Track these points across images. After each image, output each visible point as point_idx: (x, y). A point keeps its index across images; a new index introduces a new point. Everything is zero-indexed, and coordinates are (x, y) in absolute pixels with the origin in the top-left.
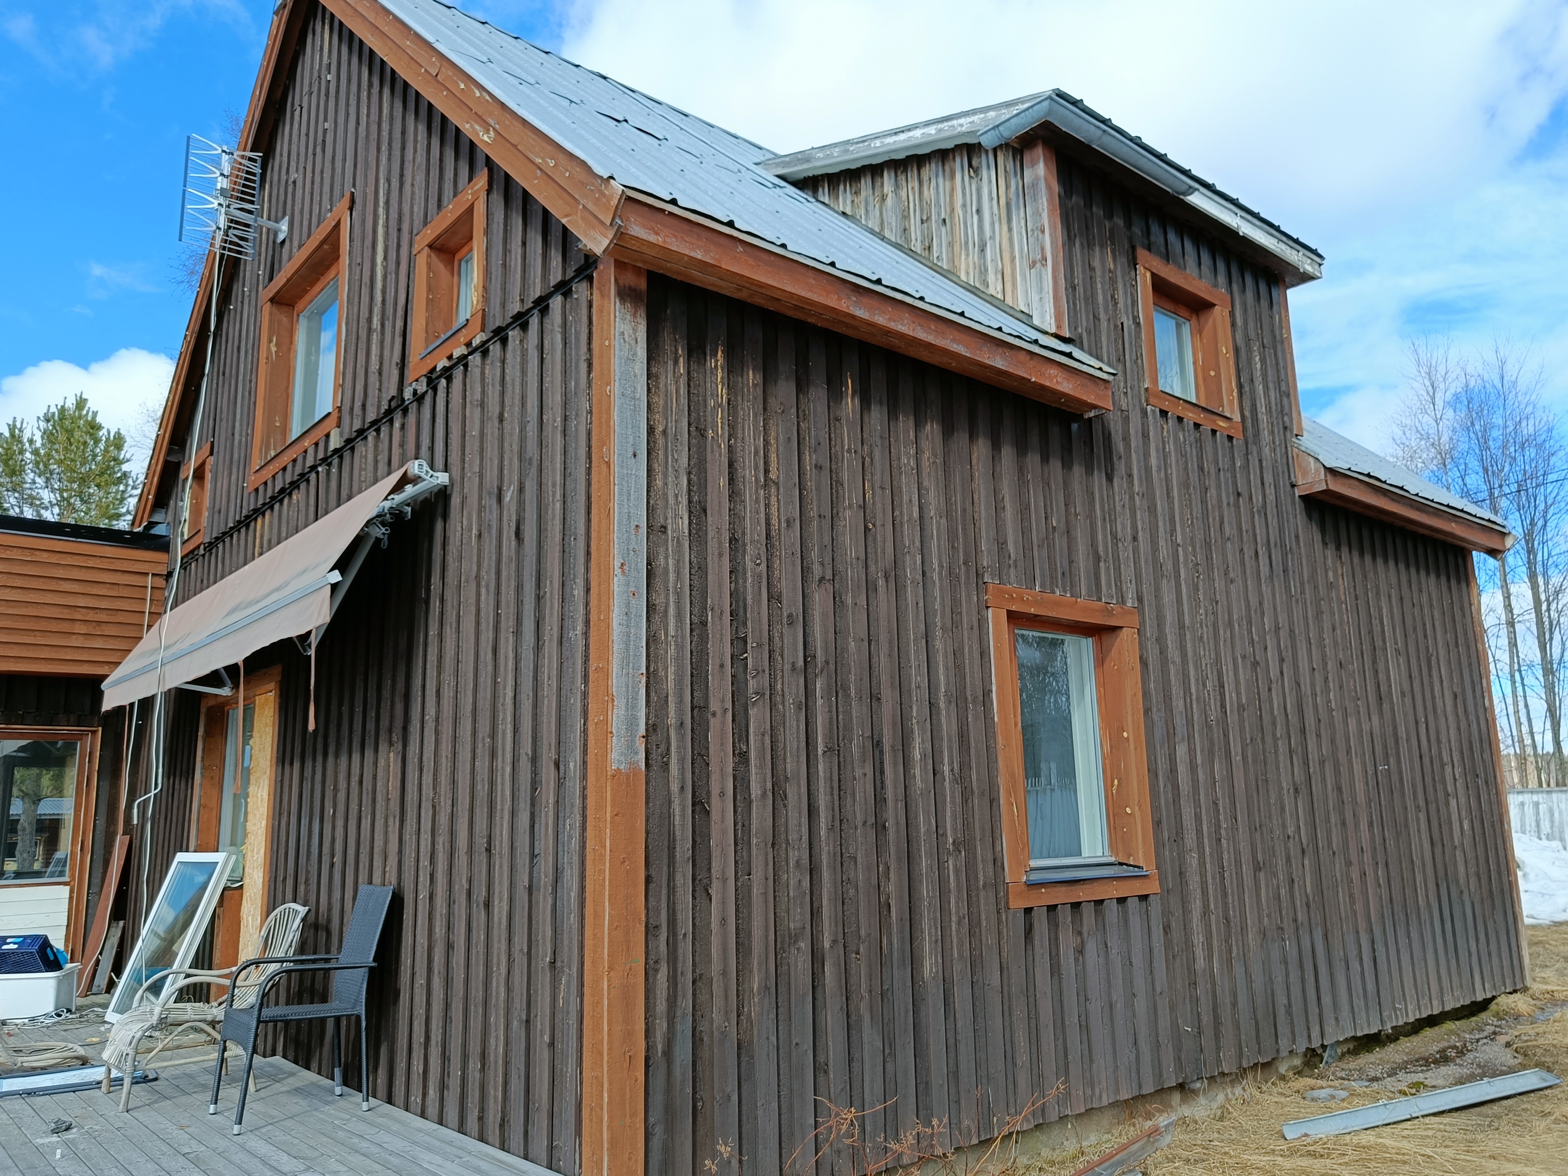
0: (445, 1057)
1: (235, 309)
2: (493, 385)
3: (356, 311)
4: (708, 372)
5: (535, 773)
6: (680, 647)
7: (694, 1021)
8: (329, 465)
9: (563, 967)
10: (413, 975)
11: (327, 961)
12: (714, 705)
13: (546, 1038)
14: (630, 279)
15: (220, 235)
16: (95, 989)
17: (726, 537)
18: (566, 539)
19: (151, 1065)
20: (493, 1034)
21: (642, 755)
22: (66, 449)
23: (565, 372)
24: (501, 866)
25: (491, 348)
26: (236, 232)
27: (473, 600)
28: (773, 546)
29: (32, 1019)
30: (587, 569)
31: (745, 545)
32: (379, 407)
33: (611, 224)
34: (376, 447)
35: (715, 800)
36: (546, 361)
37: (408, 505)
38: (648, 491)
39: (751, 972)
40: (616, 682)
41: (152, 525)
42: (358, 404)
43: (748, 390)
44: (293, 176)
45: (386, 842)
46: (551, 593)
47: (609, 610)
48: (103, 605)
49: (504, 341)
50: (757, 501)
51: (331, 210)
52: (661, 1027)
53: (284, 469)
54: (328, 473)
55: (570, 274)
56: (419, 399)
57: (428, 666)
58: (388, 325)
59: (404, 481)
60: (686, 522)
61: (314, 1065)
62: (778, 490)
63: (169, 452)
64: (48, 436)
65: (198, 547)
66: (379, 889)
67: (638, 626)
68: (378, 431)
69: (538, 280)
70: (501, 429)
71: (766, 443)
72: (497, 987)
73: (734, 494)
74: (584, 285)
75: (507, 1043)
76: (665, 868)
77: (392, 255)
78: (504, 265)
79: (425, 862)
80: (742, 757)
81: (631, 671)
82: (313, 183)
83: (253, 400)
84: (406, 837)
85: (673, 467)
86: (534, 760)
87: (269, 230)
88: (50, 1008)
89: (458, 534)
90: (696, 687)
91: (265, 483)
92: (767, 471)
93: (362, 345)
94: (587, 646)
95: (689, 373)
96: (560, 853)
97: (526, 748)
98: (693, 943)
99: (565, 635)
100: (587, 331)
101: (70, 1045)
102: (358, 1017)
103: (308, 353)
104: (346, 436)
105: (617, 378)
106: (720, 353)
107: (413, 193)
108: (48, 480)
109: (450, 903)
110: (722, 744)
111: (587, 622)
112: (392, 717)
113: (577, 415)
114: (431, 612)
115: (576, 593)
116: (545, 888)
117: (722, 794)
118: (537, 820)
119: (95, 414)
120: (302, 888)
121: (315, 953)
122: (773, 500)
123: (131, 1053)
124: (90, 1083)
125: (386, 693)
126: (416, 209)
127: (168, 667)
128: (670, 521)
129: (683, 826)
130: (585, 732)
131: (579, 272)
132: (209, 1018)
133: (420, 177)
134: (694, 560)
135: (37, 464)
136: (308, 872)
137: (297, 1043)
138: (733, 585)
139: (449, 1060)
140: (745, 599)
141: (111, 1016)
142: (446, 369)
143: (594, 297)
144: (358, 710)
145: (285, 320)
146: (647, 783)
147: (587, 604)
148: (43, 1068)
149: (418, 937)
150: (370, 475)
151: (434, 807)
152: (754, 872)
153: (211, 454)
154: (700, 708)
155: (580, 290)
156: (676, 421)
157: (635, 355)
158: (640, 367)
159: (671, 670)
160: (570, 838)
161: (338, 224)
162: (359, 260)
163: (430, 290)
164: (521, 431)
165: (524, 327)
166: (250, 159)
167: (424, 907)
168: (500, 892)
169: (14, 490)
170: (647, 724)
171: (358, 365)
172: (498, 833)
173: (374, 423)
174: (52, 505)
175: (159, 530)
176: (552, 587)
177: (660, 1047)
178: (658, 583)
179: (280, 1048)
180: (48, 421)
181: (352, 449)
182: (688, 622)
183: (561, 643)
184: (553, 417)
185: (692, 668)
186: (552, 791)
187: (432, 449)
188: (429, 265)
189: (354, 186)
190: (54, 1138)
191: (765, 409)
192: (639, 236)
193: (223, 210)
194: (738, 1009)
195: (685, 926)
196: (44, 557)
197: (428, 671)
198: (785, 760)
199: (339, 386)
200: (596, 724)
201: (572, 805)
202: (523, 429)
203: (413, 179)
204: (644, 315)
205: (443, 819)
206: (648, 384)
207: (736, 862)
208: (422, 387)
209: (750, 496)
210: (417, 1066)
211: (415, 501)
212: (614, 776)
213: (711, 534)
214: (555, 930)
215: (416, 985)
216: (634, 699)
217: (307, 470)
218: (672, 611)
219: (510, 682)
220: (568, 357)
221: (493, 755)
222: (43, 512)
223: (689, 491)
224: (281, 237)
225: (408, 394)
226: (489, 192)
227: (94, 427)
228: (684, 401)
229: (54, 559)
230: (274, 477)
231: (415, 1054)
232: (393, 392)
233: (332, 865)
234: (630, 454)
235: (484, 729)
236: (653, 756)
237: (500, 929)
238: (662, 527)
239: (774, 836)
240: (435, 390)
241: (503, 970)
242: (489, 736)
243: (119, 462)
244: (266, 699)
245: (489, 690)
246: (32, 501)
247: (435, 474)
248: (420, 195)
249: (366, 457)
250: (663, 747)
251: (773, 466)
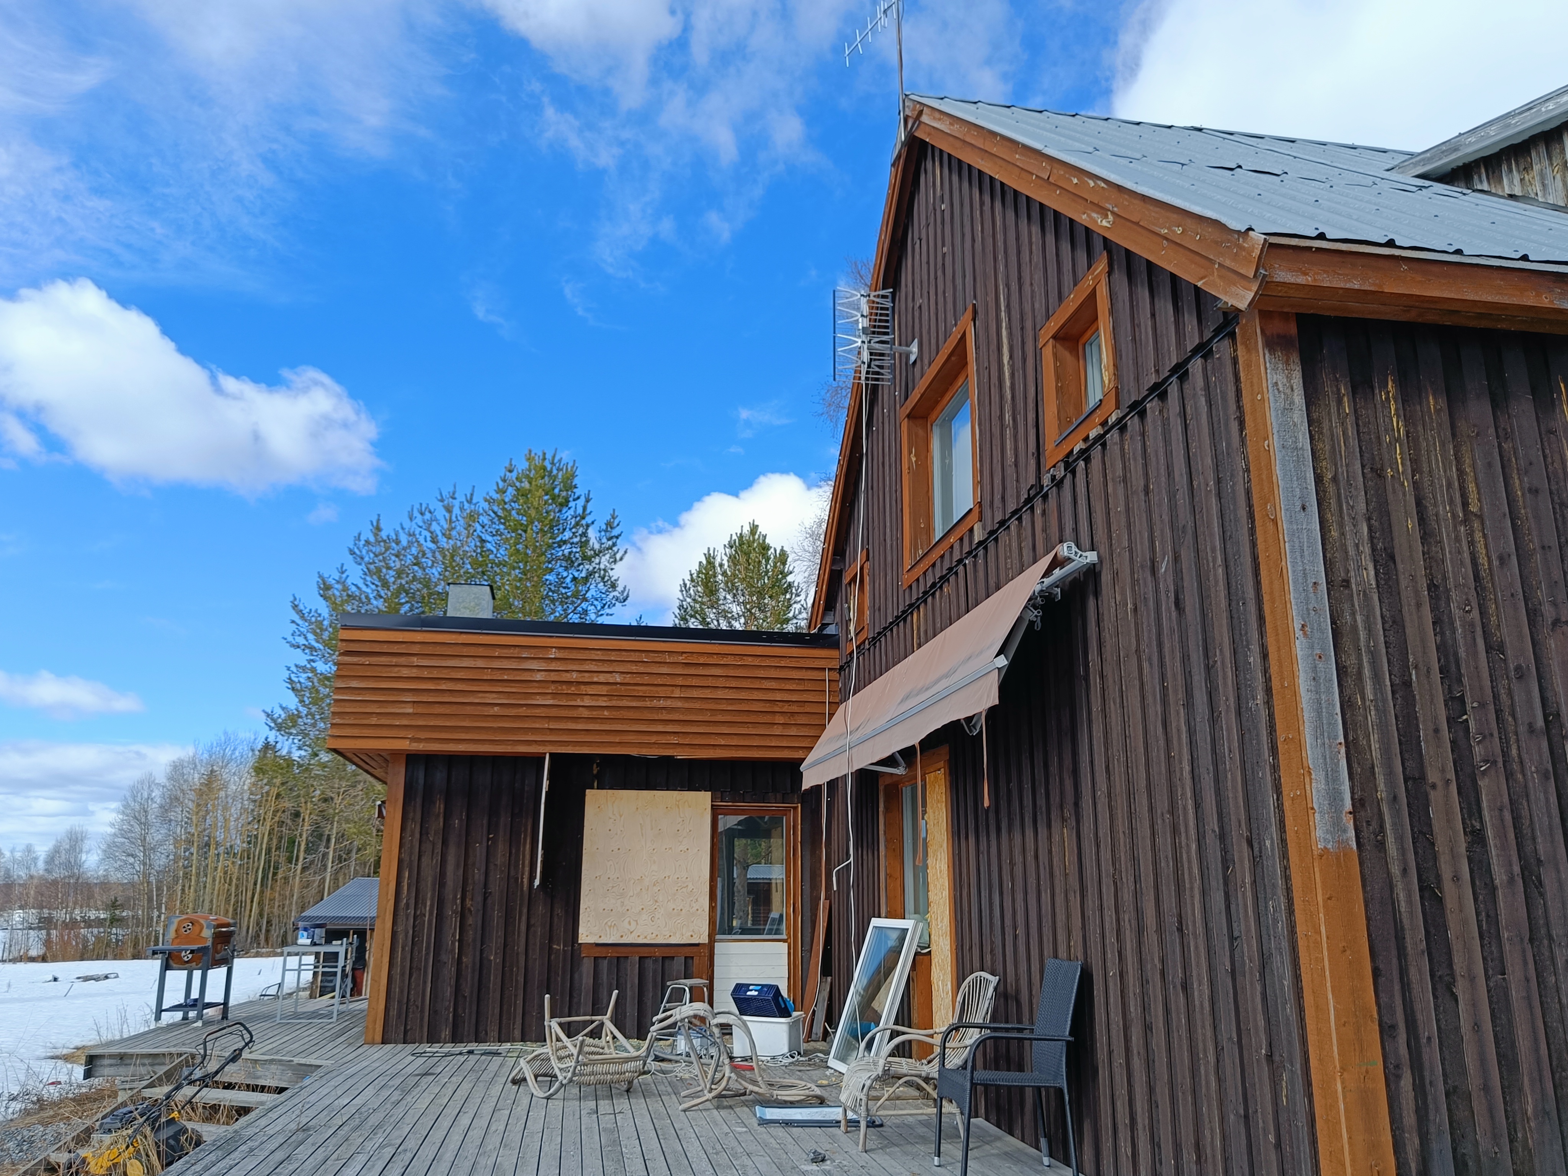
0: (1155, 1144)
1: (877, 429)
2: (1135, 459)
3: (987, 411)
4: (1379, 406)
5: (1225, 851)
6: (1382, 712)
7: (1453, 1140)
8: (975, 556)
9: (1282, 1062)
10: (1110, 1053)
11: (1020, 1030)
12: (1433, 776)
13: (1272, 1138)
14: (1277, 327)
15: (864, 368)
16: (814, 1037)
17: (1423, 584)
18: (1234, 604)
19: (882, 1114)
20: (1207, 1126)
21: (1352, 833)
22: (746, 569)
23: (1213, 434)
24: (1196, 947)
25: (1129, 423)
26: (877, 363)
27: (1136, 674)
28: (1484, 589)
29: (774, 1058)
30: (1262, 634)
31: (1448, 591)
32: (1018, 497)
33: (1255, 276)
34: (1019, 535)
35: (1448, 886)
36: (1191, 427)
37: (1057, 587)
38: (1323, 545)
39: (1521, 1090)
40: (1311, 753)
41: (824, 626)
42: (998, 497)
43: (1431, 418)
44: (919, 301)
45: (1068, 916)
46: (1223, 662)
47: (1293, 676)
48: (794, 698)
49: (1142, 414)
50: (1458, 539)
51: (956, 325)
52: (1412, 1143)
53: (933, 565)
54: (975, 564)
55: (1208, 335)
56: (1058, 484)
57: (1095, 742)
58: (1020, 419)
59: (1057, 563)
60: (1372, 573)
61: (1018, 1132)
62: (1483, 524)
63: (833, 562)
64: (732, 558)
65: (864, 642)
66: (1066, 963)
67: (1329, 691)
68: (1020, 519)
69: (1173, 348)
70: (1148, 501)
71: (1461, 473)
72: (1207, 1076)
73: (1427, 535)
74: (1226, 342)
75: (1224, 1138)
76: (1395, 961)
77: (1018, 353)
78: (1134, 339)
79: (1111, 939)
80: (1477, 837)
81: (1327, 741)
82: (937, 304)
83: (899, 507)
84: (1089, 913)
85: (1349, 515)
86: (1223, 836)
87: (900, 355)
88: (785, 1050)
89: (1113, 610)
90: (1406, 756)
91: (918, 580)
92: (1465, 504)
93: (997, 442)
94: (1271, 716)
95: (1356, 411)
96: (1265, 937)
97: (1212, 824)
98: (1441, 1049)
99: (1243, 706)
100: (1234, 389)
101: (809, 1085)
102: (1060, 1090)
103: (943, 458)
104: (989, 529)
105: (1275, 431)
106: (1390, 383)
107: (1033, 291)
108: (734, 596)
109: (1144, 983)
110: (1448, 821)
111: (1268, 691)
112: (1062, 793)
113: (1232, 476)
114: (1092, 689)
115: (1251, 660)
116: (1251, 973)
117: (1456, 878)
118: (1233, 900)
119: (765, 537)
120: (988, 958)
121: (1007, 1022)
122: (1478, 536)
123: (864, 1098)
124: (831, 1122)
125: (1054, 769)
126: (1037, 306)
127: (854, 750)
128: (1352, 574)
129: (1411, 913)
130: (1280, 807)
131: (1217, 332)
132: (924, 1074)
133: (1039, 276)
134: (1387, 614)
135: (726, 583)
136: (992, 942)
137: (999, 1109)
138: (1438, 638)
139: (1159, 1147)
140: (1456, 654)
141: (833, 1063)
142: (1082, 452)
143: (1239, 353)
144: (1027, 786)
145: (921, 432)
146: (1361, 864)
147: (1266, 671)
148: (791, 1102)
149: (1112, 1015)
150: (1016, 561)
151: (1115, 883)
152: (1509, 969)
153: (868, 559)
154: (1414, 779)
155: (1222, 349)
156: (1347, 465)
157: (1292, 403)
158: (1299, 416)
159: (1374, 738)
160: (1275, 921)
161: (964, 335)
162: (986, 364)
163: (1058, 378)
164: (1170, 500)
165: (1163, 396)
166: (883, 297)
167: (1116, 984)
168: (1199, 975)
169: (712, 607)
170: (1352, 799)
171: (995, 461)
172: (1189, 912)
173: (1014, 513)
174: (739, 616)
175: (831, 630)
176: (1223, 656)
177: (1413, 1166)
178: (1347, 642)
179: (982, 1111)
180: (731, 547)
181: (996, 539)
182: (1388, 683)
183: (1239, 713)
184: (1206, 480)
185: (1399, 734)
186: (1247, 871)
187: (1076, 530)
188: (1055, 355)
189: (975, 297)
190: (815, 1168)
191: (1454, 435)
192: (1286, 280)
193: (866, 346)
194: (1509, 1134)
195: (1428, 1027)
196: (749, 661)
197: (1095, 747)
198: (1534, 839)
199: (978, 483)
200: (1293, 799)
201: (1274, 886)
202: (1172, 497)
203: (1031, 278)
204: (1297, 360)
205: (1127, 896)
206: (1310, 431)
207: (1484, 959)
208: (1060, 472)
209: (1448, 535)
210: (1125, 1149)
211: (1064, 582)
212: (1321, 856)
213: (1404, 582)
214: (1268, 1021)
215: (1115, 1064)
216: (1336, 770)
217: (954, 564)
218: (1367, 672)
219: (1186, 757)
220: (1215, 419)
221: (1175, 831)
222: (733, 622)
223: (1371, 538)
224: (913, 358)
225: (1046, 481)
226: (1110, 273)
227: (765, 548)
228: (1354, 443)
229: (757, 662)
230: (925, 573)
231: (1121, 1135)
232: (1032, 481)
233: (1016, 937)
234: (1298, 508)
235: (1162, 805)
236: (1365, 834)
237: (1202, 1013)
238: (1344, 581)
239: (1531, 930)
240: (1074, 473)
241: (1212, 1058)
242: (1169, 812)
243: (785, 576)
244: (935, 777)
245: (1163, 764)
246: (725, 614)
247: (1084, 554)
248: (1039, 290)
249: (1010, 545)
250: (1375, 825)
251: (1473, 497)
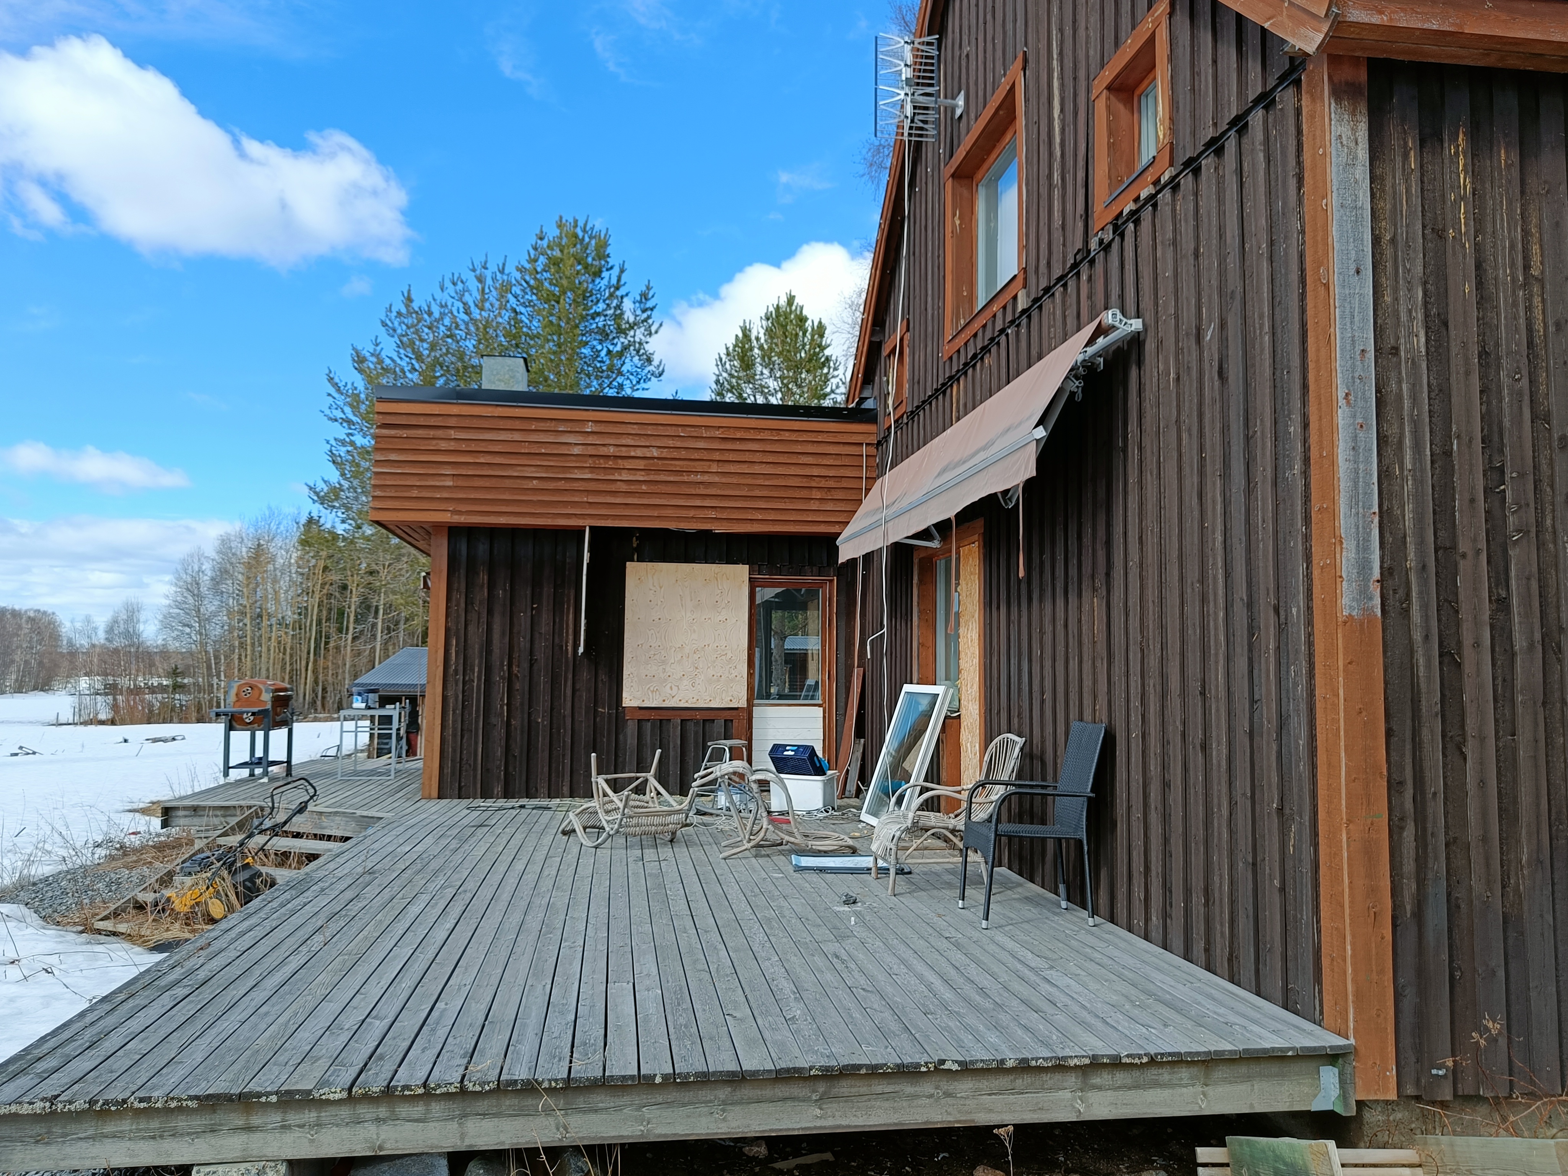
0: (1167, 888)
1: (920, 190)
2: (1186, 221)
3: (1035, 169)
4: (1446, 161)
5: (1251, 619)
6: (1419, 482)
7: (1449, 886)
8: (1018, 326)
9: (1292, 815)
10: (1129, 808)
11: (1043, 787)
12: (1463, 546)
13: (1276, 883)
14: (1347, 73)
15: (907, 124)
16: (847, 793)
17: (1475, 350)
18: (1278, 373)
19: (910, 861)
20: (1217, 872)
21: (1377, 601)
22: (783, 342)
23: (1269, 193)
24: (1218, 710)
25: (1182, 181)
26: (921, 117)
27: (1174, 445)
28: (1536, 356)
29: (809, 812)
30: (1304, 403)
31: (1499, 358)
32: (1064, 262)
33: (1326, 15)
34: (1064, 302)
35: (1468, 652)
36: (1246, 185)
37: (1100, 356)
38: (1375, 310)
39: (1518, 841)
40: (1345, 523)
41: (862, 400)
42: (1043, 262)
43: (1500, 173)
44: (966, 49)
45: (1095, 682)
46: (1263, 433)
47: (1333, 445)
48: (832, 473)
49: (1197, 172)
50: (1515, 304)
51: (1005, 75)
52: (1410, 887)
53: (975, 335)
54: (1018, 334)
55: (1271, 83)
56: (1105, 247)
57: (1129, 514)
58: (1069, 178)
59: (1101, 331)
60: (1423, 340)
61: (1038, 879)
62: (1543, 288)
63: (873, 333)
64: (769, 332)
65: (902, 416)
66: (1091, 726)
67: (1368, 461)
68: (1065, 286)
69: (1233, 98)
70: (1197, 266)
71: (1526, 232)
72: (1219, 827)
73: (1484, 300)
74: (1291, 91)
75: (1231, 883)
76: (1409, 722)
77: (1070, 107)
78: (1193, 89)
79: (1135, 703)
80: (1501, 604)
81: (1361, 510)
82: (985, 52)
83: (942, 274)
84: (1115, 678)
85: (1405, 278)
86: (1250, 605)
87: (946, 108)
88: (820, 805)
89: (1155, 380)
90: (1439, 526)
91: (958, 351)
92: (1527, 267)
93: (1044, 203)
94: (1307, 486)
95: (1422, 167)
96: (1284, 700)
97: (1241, 592)
98: (1445, 804)
99: (1280, 476)
100: (1295, 143)
101: (842, 837)
102: (1079, 842)
103: (988, 221)
104: (1033, 296)
105: (1334, 188)
106: (1461, 136)
107: (1088, 37)
108: (772, 370)
109: (1165, 743)
110: (1475, 589)
111: (1306, 461)
112: (1094, 563)
113: (1286, 237)
114: (1130, 460)
115: (1292, 429)
116: (1269, 734)
117: (1477, 645)
118: (1256, 666)
119: (802, 308)
120: (1015, 721)
121: (1032, 780)
122: (1537, 300)
123: (894, 848)
124: (862, 869)
125: (1087, 540)
126: (1091, 53)
127: (890, 524)
128: (1402, 341)
129: (1429, 678)
130: (1309, 576)
131: (1282, 79)
132: (951, 827)
133: (1095, 19)
134: (1434, 382)
135: (763, 358)
136: (1020, 707)
137: (1021, 858)
138: (1484, 407)
139: (1171, 892)
140: (1500, 423)
141: (865, 817)
142: (1132, 213)
143: (1303, 103)
144: (1060, 558)
145: (966, 193)
146: (1384, 630)
147: (1305, 441)
148: (825, 852)
149: (1133, 773)
150: (1059, 330)
151: (1142, 650)
152: (1520, 731)
153: (908, 330)
154: (1446, 549)
155: (1286, 98)
156: (1407, 226)
157: (1355, 158)
158: (1362, 172)
159: (1409, 508)
160: (1296, 685)
161: (1013, 86)
162: (1035, 119)
163: (1110, 134)
164: (1220, 265)
165: (1219, 152)
166: (929, 44)
167: (1138, 745)
168: (1218, 736)
169: (749, 382)
170: (1381, 567)
171: (1041, 224)
172: (1213, 677)
173: (1059, 279)
174: (776, 392)
175: (869, 404)
176: (1263, 427)
177: (1408, 908)
178: (1390, 412)
179: (1006, 860)
180: (768, 319)
181: (1040, 307)
182: (1428, 453)
183: (1275, 484)
184: (1259, 244)
185: (1434, 504)
186: (1272, 637)
187: (1122, 297)
188: (1108, 107)
189: (1026, 45)
190: (846, 908)
191: (1523, 193)
192: (1360, 20)
193: (909, 99)
194: (1502, 880)
195: (1436, 782)
196: (785, 436)
197: (1130, 519)
198: (1558, 607)
199: (1023, 247)
200: (1322, 568)
201: (1297, 652)
202: (1222, 261)
203: (1087, 21)
204: (1365, 111)
205: (1153, 662)
206: (1371, 188)
207: (1496, 720)
208: (1108, 236)
209: (1505, 300)
210: (1138, 893)
211: (1107, 352)
212: (1345, 623)
213: (1454, 349)
214: (1281, 777)
215: (1133, 818)
216: (1367, 540)
217: (996, 334)
218: (1407, 442)
219: (1219, 527)
220: (1273, 176)
221: (1204, 600)
222: (770, 398)
223: (1426, 304)
224: (958, 112)
225: (1094, 244)
226: (1171, 14)
227: (803, 320)
228: (1417, 201)
229: (794, 437)
230: (966, 344)
231: (1135, 881)
232: (1079, 245)
233: (1043, 701)
234: (1352, 271)
235: (1193, 573)
236: (1391, 602)
237: (1219, 771)
238: (1393, 348)
239: (1545, 694)
240: (1122, 236)
241: (1225, 812)
242: (1198, 581)
243: (823, 348)
244: (969, 550)
245: (1196, 535)
246: (762, 389)
247: (1129, 322)
248: (1095, 35)
249: (1054, 314)
250: (1401, 593)
251: (1536, 259)
